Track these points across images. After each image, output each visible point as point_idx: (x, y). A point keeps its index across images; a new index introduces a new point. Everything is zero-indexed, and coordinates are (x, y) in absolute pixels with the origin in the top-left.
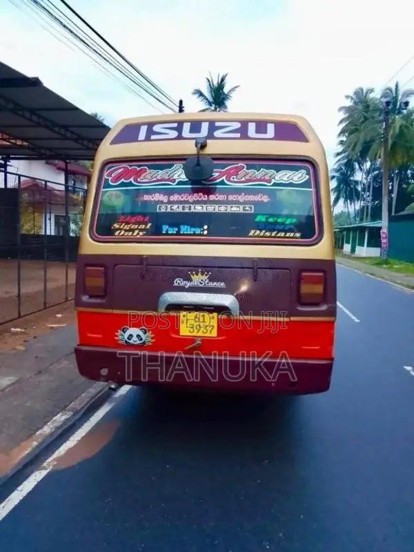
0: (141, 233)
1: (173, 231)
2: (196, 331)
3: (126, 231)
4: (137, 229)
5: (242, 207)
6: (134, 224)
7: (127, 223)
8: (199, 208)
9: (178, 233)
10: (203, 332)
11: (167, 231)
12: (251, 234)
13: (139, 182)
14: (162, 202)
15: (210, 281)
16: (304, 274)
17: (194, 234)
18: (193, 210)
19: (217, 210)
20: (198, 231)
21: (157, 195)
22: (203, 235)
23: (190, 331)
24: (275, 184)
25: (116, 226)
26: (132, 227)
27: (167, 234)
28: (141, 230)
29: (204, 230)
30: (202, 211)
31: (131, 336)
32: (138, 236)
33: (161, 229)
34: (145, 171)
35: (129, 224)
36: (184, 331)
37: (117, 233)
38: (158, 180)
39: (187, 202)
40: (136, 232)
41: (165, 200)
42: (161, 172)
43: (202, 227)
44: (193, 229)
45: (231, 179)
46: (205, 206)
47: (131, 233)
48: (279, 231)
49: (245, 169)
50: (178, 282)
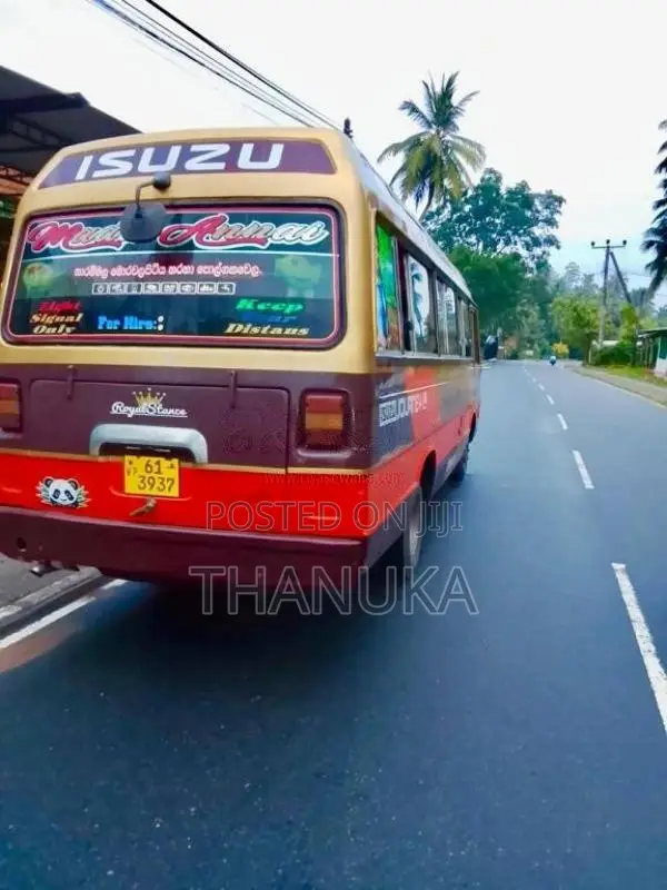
0: (68, 330)
1: (113, 325)
2: (148, 486)
3: (48, 326)
4: (63, 323)
5: (216, 285)
6: (61, 314)
7: (51, 314)
8: (152, 289)
9: (120, 330)
10: (159, 488)
11: (105, 326)
12: (229, 330)
14: (99, 279)
15: (164, 407)
16: (311, 397)
17: (144, 331)
18: (143, 291)
19: (178, 292)
20: (149, 325)
21: (93, 267)
22: (156, 332)
23: (140, 488)
24: (272, 247)
25: (36, 318)
26: (57, 320)
27: (105, 331)
28: (69, 324)
29: (158, 324)
30: (155, 292)
31: (57, 491)
32: (64, 335)
33: (97, 323)
34: (79, 228)
35: (53, 314)
36: (132, 485)
37: (36, 330)
38: (96, 244)
39: (137, 279)
40: (62, 327)
41: (105, 276)
42: (101, 229)
43: (156, 319)
44: (141, 323)
45: (204, 239)
46: (161, 285)
47: (54, 330)
48: (274, 325)
49: (227, 222)
50: (118, 408)
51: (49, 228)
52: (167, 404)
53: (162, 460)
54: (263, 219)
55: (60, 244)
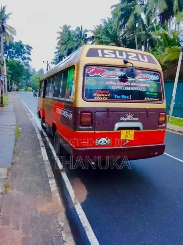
0: (106, 98)
1: (119, 97)
2: (126, 137)
3: (99, 97)
4: (104, 96)
5: (142, 88)
6: (104, 94)
7: (100, 93)
8: (127, 88)
9: (121, 99)
10: (129, 138)
11: (116, 97)
12: (145, 99)
13: (103, 76)
14: (113, 85)
15: (133, 117)
16: (161, 114)
17: (126, 99)
18: (125, 89)
19: (134, 90)
20: (128, 97)
21: (111, 82)
22: (129, 99)
23: (124, 138)
24: (151, 80)
25: (95, 95)
26: (102, 95)
27: (116, 99)
28: (106, 97)
29: (130, 97)
30: (128, 89)
32: (105, 99)
33: (114, 97)
34: (104, 71)
35: (101, 94)
36: (122, 137)
37: (95, 98)
38: (110, 76)
39: (123, 86)
40: (104, 97)
41: (115, 84)
42: (111, 72)
43: (129, 96)
44: (126, 97)
45: (137, 77)
46: (130, 87)
47: (102, 98)
48: (153, 98)
49: (141, 73)
50: (122, 118)
51: (94, 69)
52: (134, 117)
53: (130, 130)
54: (148, 73)
55: (99, 74)
